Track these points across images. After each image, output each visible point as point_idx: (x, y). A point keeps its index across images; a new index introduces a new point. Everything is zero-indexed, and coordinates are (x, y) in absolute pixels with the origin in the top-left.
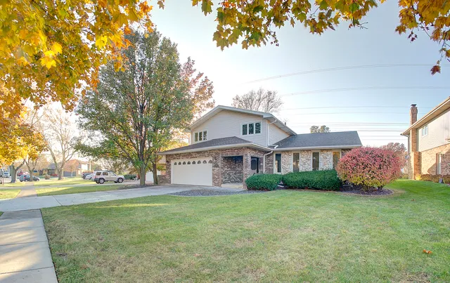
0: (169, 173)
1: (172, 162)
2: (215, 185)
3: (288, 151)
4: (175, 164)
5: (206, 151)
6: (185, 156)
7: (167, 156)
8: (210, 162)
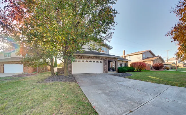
2: (105, 72)
8: (101, 62)
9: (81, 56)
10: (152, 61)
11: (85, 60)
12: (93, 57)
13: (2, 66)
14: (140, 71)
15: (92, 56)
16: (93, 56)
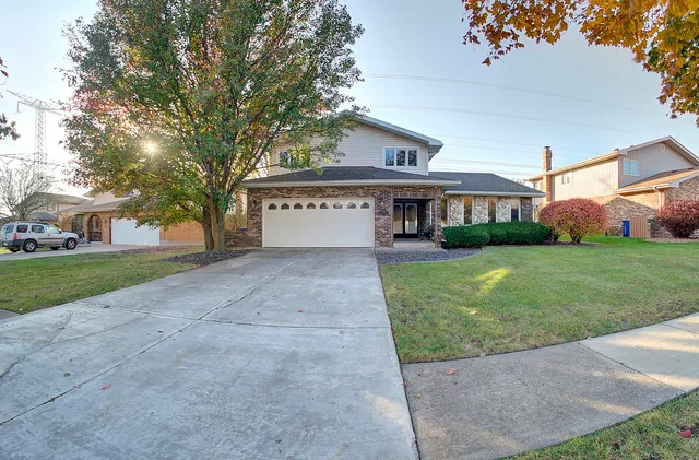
0: (259, 226)
1: (265, 204)
2: (382, 244)
3: (458, 196)
4: (272, 207)
5: (361, 187)
6: (305, 192)
7: (251, 191)
8: (365, 206)
9: (291, 190)
10: (661, 190)
11: (304, 202)
12: (330, 192)
13: (108, 224)
14: (576, 241)
15: (327, 187)
16: (331, 187)
